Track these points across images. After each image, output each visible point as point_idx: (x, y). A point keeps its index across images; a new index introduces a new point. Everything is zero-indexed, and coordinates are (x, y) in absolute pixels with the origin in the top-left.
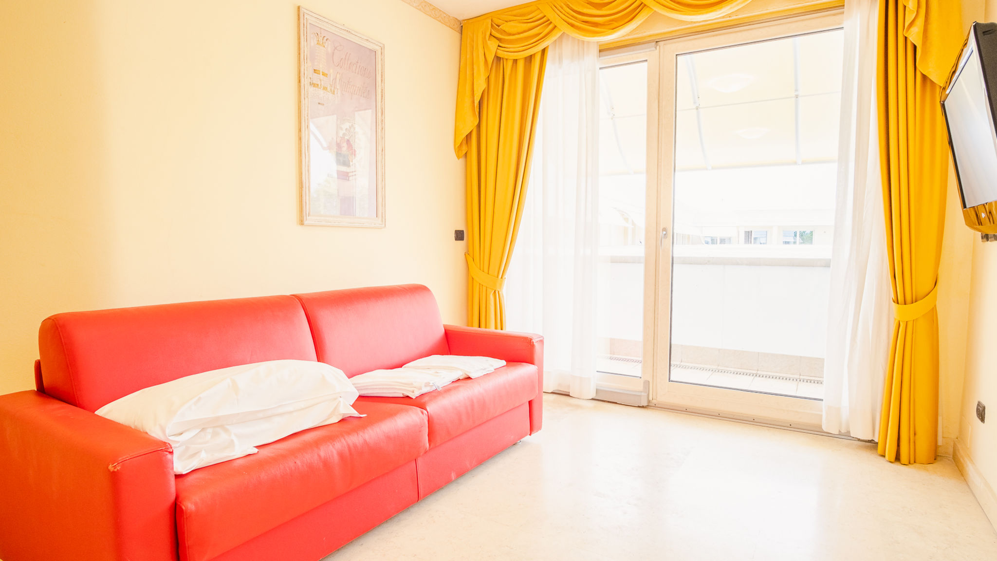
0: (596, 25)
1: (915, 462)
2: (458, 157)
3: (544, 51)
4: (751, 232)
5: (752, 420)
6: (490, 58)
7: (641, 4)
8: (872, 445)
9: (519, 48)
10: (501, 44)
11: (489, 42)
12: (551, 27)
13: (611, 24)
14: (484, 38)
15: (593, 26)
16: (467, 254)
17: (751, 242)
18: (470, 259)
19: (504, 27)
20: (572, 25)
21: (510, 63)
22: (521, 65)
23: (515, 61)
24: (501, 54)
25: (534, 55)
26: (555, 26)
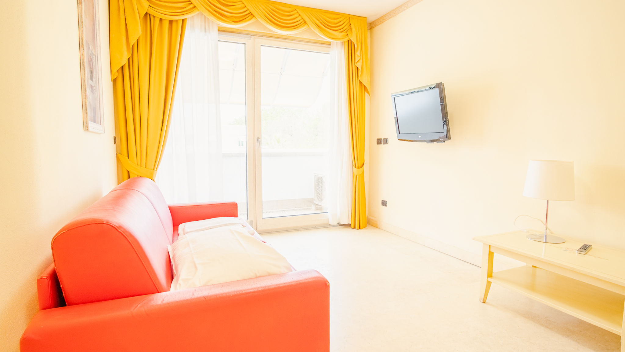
0: (223, 15)
2: (112, 80)
3: (184, 20)
5: (286, 230)
7: (249, 13)
8: (349, 225)
9: (167, 13)
10: (151, 5)
12: (191, 6)
13: (232, 18)
15: (221, 15)
16: (119, 154)
21: (157, 21)
22: (166, 25)
24: (152, 12)
25: (177, 21)
26: (195, 7)
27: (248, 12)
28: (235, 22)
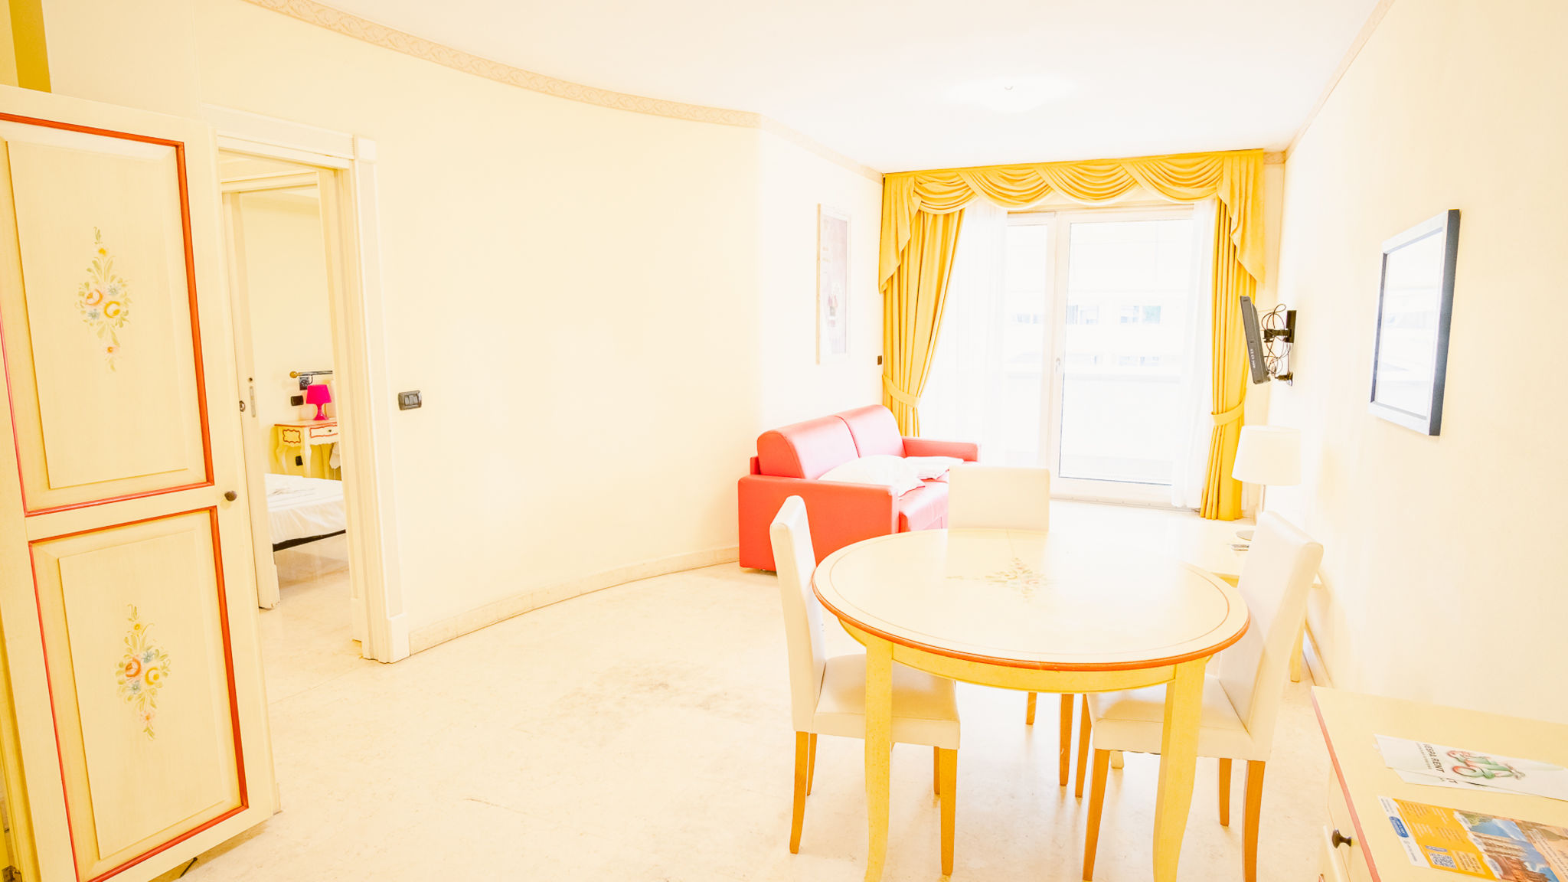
0: (1009, 196)
1: (1217, 518)
2: (880, 293)
3: (961, 211)
4: (1077, 306)
6: (914, 212)
7: (1045, 187)
8: (1197, 511)
9: (942, 206)
10: (924, 201)
11: (913, 198)
12: (970, 192)
13: (1021, 197)
14: (909, 194)
15: (1006, 197)
16: (884, 374)
17: (1076, 321)
18: (888, 381)
19: (928, 186)
20: (989, 194)
21: (931, 217)
22: (941, 220)
23: (935, 216)
24: (923, 209)
25: (953, 213)
26: (973, 192)
27: (1044, 184)
28: (1025, 201)
